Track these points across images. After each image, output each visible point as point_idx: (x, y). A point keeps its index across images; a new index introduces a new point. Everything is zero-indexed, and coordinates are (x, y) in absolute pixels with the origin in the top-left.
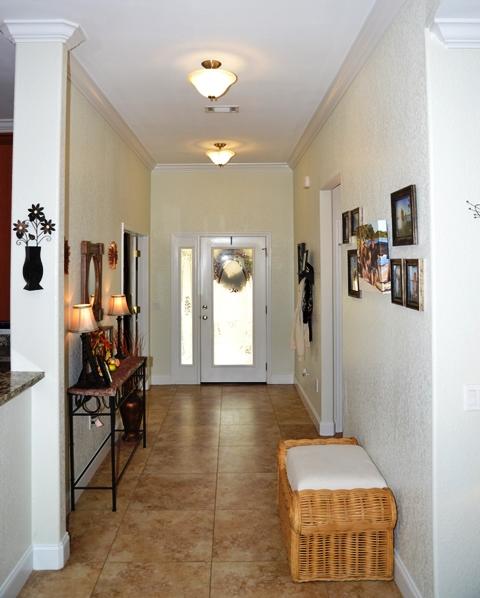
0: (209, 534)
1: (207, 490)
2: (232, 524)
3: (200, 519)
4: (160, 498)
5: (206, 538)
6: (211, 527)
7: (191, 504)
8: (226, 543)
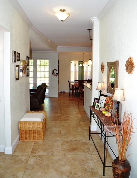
0: (62, 135)
1: (64, 147)
2: (56, 137)
3: (65, 138)
4: (79, 144)
5: (62, 134)
6: (62, 136)
7: (68, 142)
8: (58, 133)
